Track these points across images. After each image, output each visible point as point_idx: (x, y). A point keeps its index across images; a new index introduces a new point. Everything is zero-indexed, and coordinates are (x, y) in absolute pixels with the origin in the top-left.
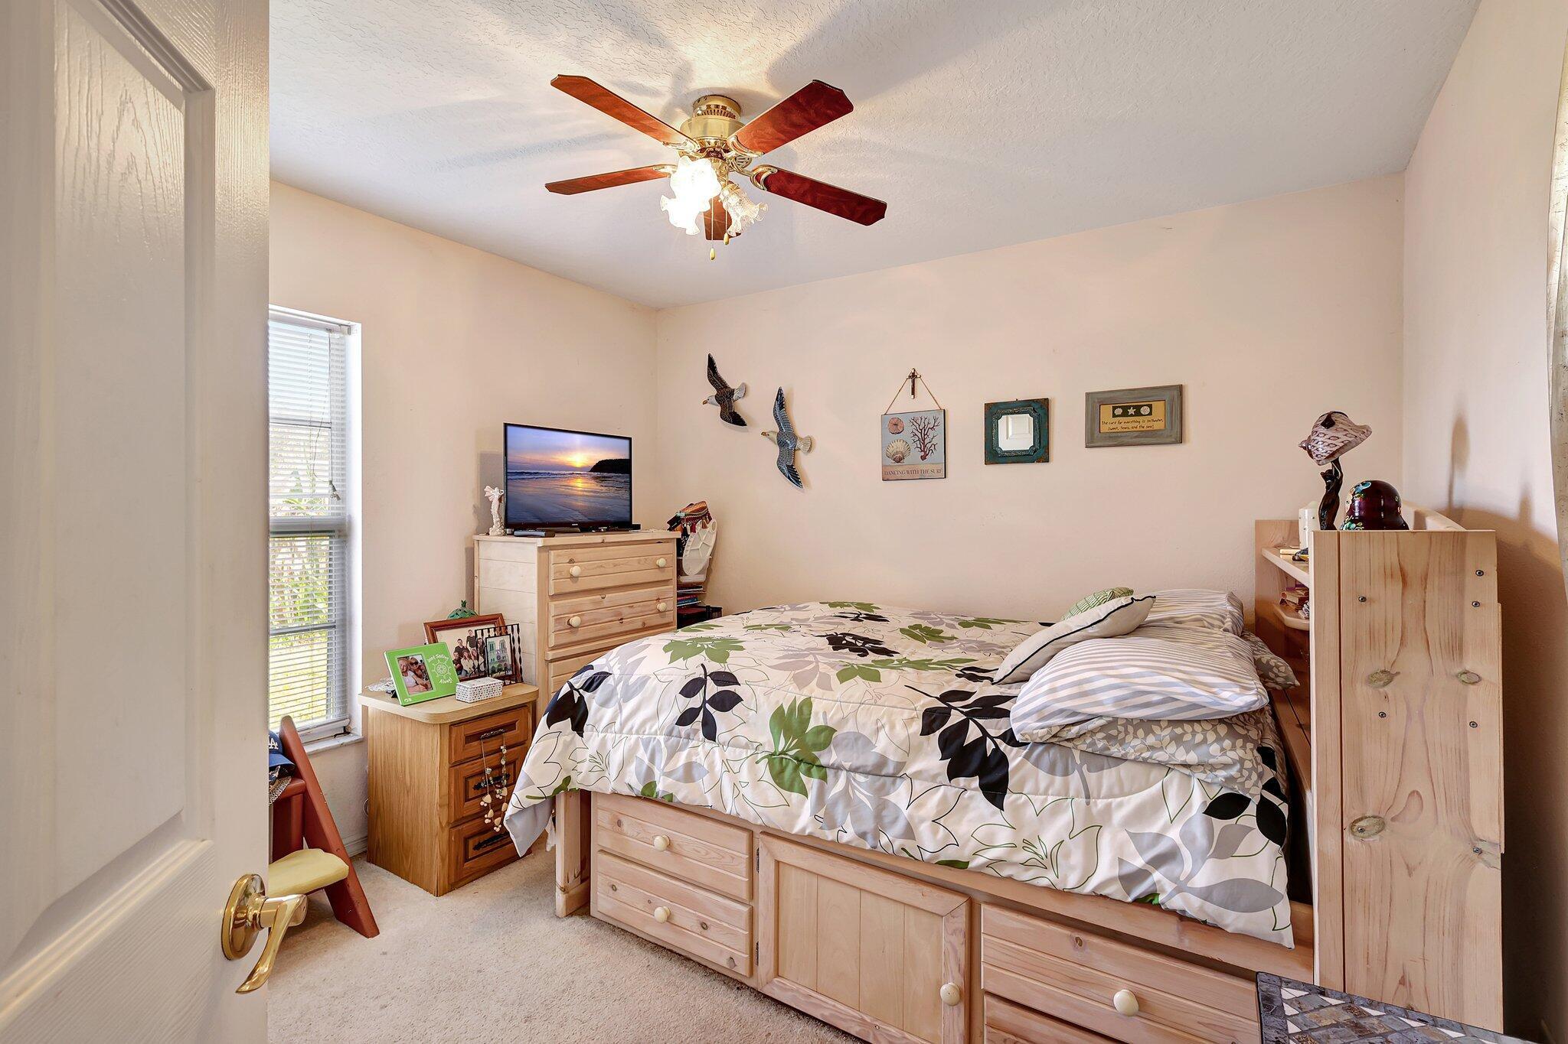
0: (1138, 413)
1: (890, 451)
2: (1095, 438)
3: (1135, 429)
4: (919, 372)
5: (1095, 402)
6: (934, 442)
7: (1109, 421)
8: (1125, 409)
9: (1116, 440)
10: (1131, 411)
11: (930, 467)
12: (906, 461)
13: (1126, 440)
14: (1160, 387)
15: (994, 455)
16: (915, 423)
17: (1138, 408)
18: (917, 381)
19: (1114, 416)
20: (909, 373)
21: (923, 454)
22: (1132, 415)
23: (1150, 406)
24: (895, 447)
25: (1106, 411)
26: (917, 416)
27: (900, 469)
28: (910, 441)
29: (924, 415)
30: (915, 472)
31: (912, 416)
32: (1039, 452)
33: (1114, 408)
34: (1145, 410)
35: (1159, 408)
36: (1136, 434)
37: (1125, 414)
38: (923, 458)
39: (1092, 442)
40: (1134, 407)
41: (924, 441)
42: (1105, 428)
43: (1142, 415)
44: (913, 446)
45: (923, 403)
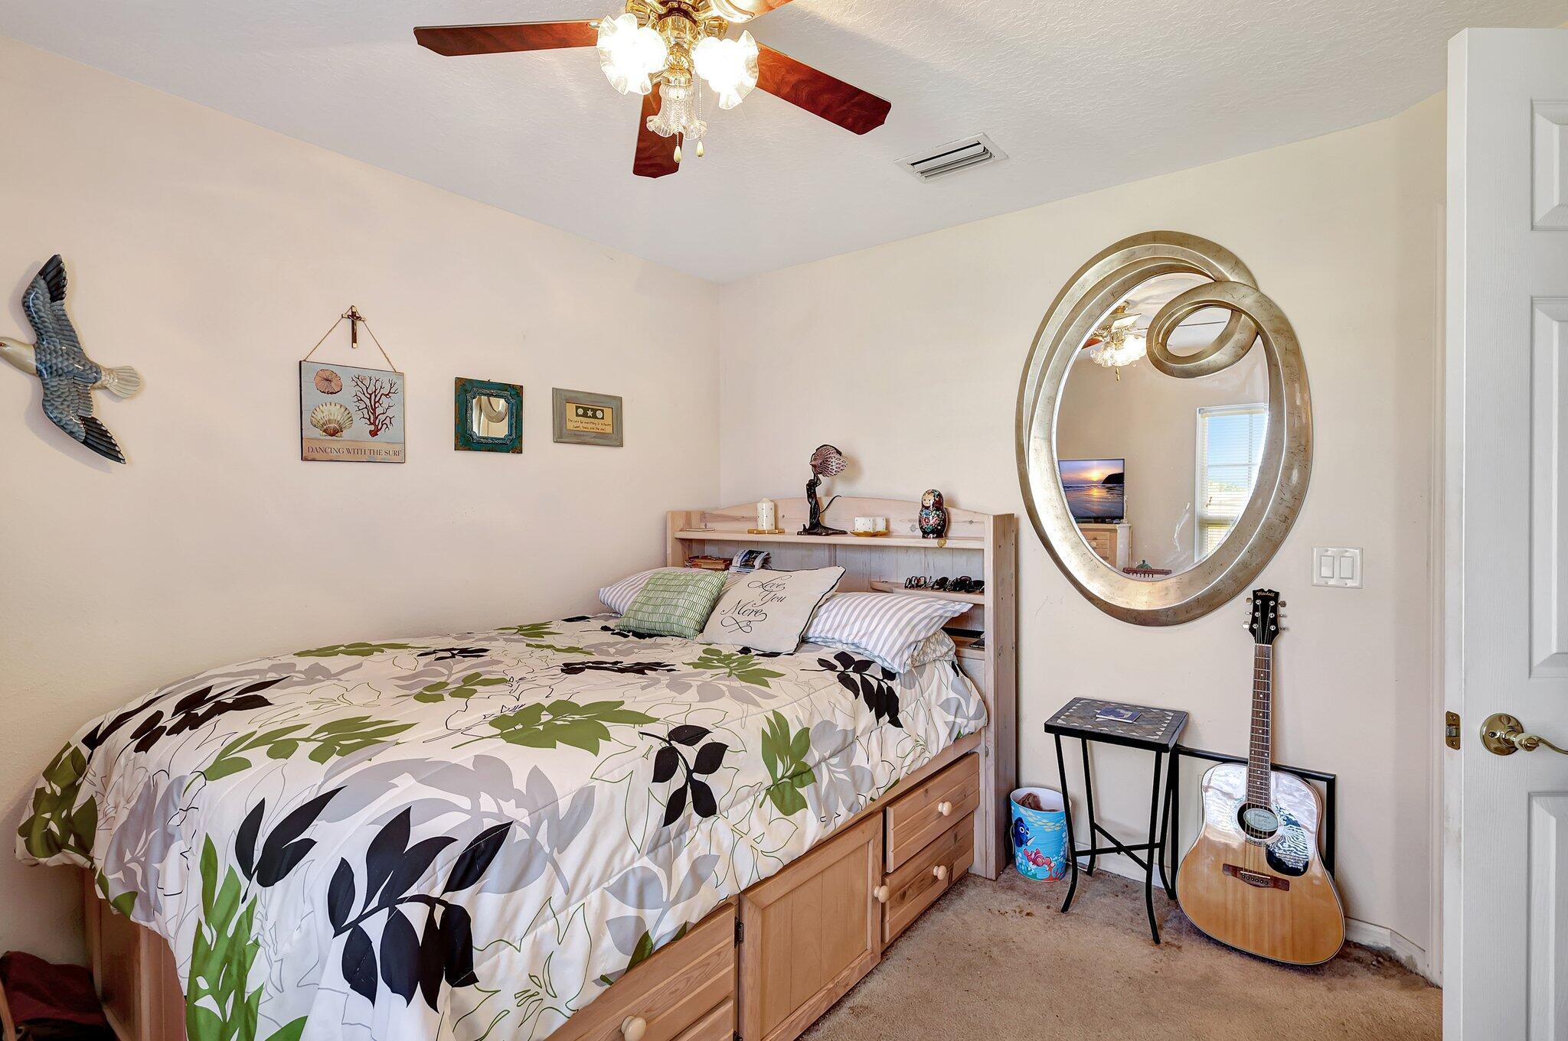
0: (594, 416)
1: (319, 418)
2: (562, 435)
3: (592, 430)
4: (360, 313)
5: (562, 399)
6: (390, 413)
7: (574, 422)
8: (586, 410)
9: (579, 438)
10: (590, 413)
11: (384, 447)
12: (346, 434)
13: (587, 439)
14: (610, 396)
15: (466, 440)
16: (359, 383)
17: (594, 411)
18: (359, 324)
19: (577, 415)
20: (345, 310)
21: (372, 428)
22: (590, 417)
23: (602, 411)
24: (326, 413)
25: (571, 409)
26: (363, 374)
27: (336, 446)
28: (352, 408)
29: (373, 374)
30: (358, 451)
31: (357, 373)
32: (512, 444)
33: (577, 408)
34: (599, 414)
35: (608, 412)
36: (595, 435)
37: (585, 415)
38: (374, 433)
39: (561, 437)
40: (592, 410)
41: (374, 410)
42: (570, 426)
43: (597, 418)
44: (356, 416)
45: (366, 357)
